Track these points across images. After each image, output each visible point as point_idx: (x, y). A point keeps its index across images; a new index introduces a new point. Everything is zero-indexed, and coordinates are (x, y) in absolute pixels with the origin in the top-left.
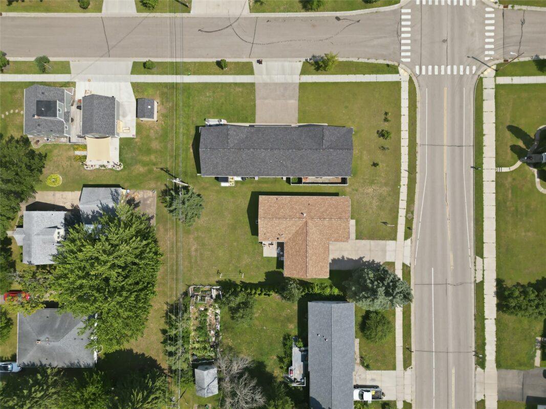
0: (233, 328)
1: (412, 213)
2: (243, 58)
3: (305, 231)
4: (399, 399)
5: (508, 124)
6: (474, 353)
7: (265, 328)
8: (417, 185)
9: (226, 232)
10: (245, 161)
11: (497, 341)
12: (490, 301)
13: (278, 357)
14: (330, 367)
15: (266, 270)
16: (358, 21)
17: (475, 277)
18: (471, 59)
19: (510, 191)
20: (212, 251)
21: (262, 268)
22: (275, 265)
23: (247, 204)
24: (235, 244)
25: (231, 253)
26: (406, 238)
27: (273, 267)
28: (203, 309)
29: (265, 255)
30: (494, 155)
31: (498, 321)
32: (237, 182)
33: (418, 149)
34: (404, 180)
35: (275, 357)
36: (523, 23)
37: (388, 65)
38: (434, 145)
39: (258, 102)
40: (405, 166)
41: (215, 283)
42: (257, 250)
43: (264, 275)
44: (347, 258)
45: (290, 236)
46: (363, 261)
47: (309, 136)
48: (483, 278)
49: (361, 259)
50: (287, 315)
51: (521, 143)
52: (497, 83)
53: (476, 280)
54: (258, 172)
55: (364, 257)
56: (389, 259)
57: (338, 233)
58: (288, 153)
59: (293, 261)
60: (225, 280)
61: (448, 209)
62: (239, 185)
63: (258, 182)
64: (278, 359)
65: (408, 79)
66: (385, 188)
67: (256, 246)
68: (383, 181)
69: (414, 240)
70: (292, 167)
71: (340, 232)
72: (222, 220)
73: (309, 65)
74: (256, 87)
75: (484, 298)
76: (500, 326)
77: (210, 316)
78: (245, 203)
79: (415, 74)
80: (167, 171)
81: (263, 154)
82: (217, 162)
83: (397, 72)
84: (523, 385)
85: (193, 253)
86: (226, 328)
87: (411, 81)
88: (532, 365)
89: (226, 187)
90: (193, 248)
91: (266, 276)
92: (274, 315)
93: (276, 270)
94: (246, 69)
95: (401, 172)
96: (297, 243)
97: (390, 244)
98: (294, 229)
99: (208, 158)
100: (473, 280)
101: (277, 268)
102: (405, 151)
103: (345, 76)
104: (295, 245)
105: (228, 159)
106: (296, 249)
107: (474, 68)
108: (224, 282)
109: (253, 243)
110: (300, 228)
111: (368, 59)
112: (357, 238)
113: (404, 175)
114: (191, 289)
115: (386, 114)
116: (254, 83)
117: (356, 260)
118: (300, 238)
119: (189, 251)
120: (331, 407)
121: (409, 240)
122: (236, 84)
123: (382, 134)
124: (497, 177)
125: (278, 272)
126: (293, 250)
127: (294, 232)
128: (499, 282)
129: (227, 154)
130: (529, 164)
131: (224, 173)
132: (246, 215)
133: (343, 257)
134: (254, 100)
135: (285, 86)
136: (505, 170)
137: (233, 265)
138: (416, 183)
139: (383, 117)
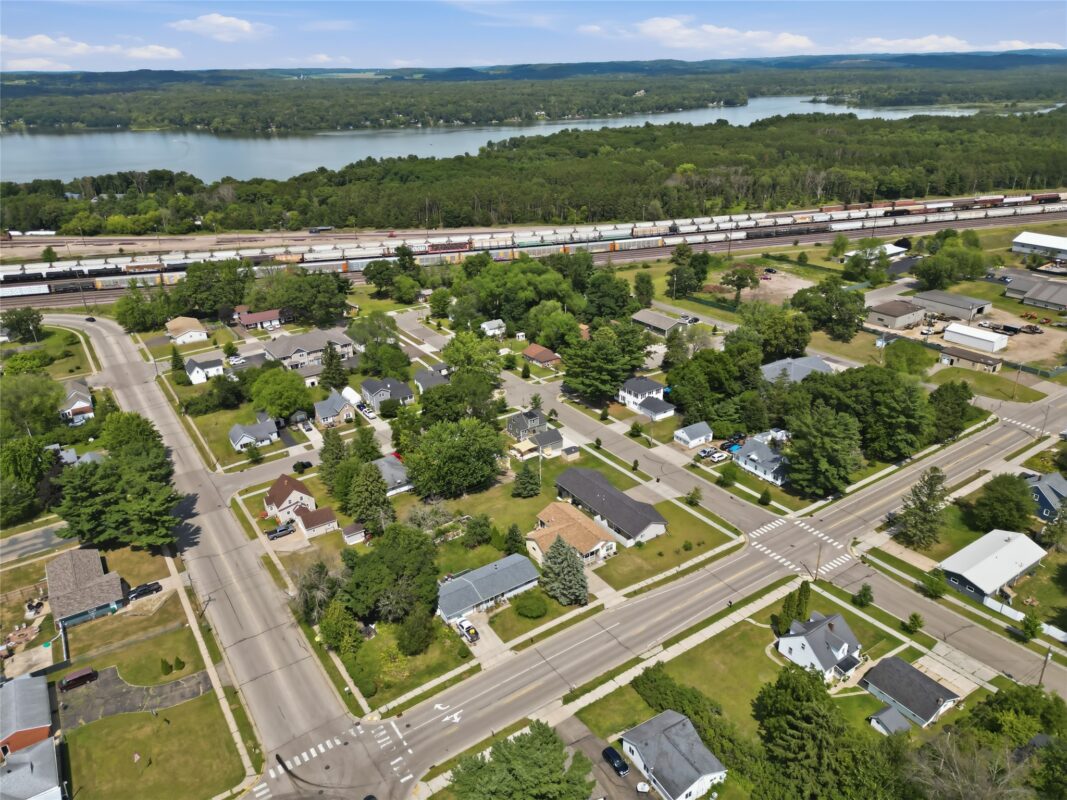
1: (650, 590)
2: (650, 474)
6: (572, 689)
8: (674, 582)
17: (642, 654)
18: (801, 564)
26: (625, 596)
33: (701, 570)
34: (668, 574)
37: (737, 530)
48: (648, 658)
53: (640, 656)
56: (596, 594)
65: (741, 542)
73: (685, 499)
74: (640, 486)
79: (749, 544)
83: (738, 536)
84: (578, 741)
87: (742, 544)
88: (605, 736)
94: (646, 478)
97: (610, 590)
107: (799, 569)
116: (641, 484)
123: (687, 547)
134: (631, 488)
135: (658, 496)
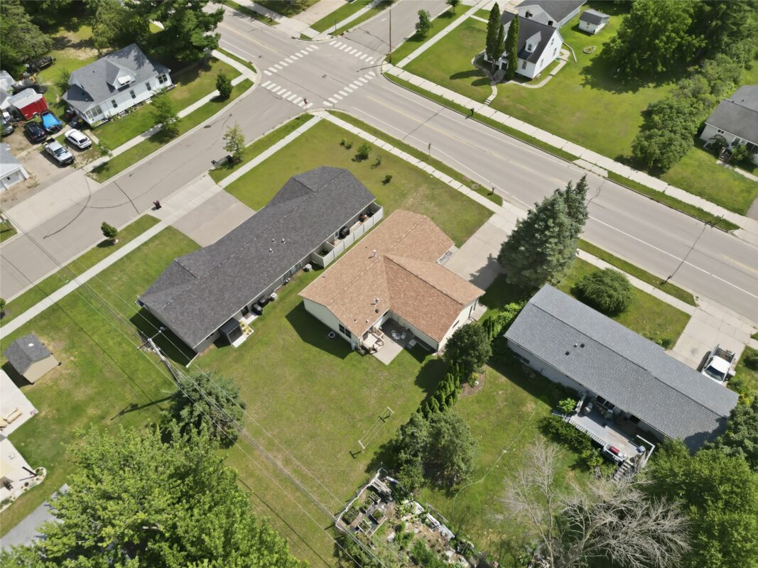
0: (468, 508)
1: (473, 182)
2: (130, 219)
3: (396, 267)
4: (746, 342)
5: (449, 77)
6: (708, 226)
7: (505, 451)
8: (445, 162)
9: (303, 392)
10: (237, 276)
11: (702, 198)
12: (642, 177)
13: (573, 468)
14: (636, 367)
15: (412, 379)
16: (231, 115)
17: (599, 175)
18: (361, 71)
19: (518, 105)
20: (312, 437)
21: (403, 381)
22: (414, 361)
23: (295, 333)
24: (333, 392)
25: (341, 408)
26: (499, 203)
27: (416, 367)
28: (392, 535)
29: (387, 361)
30: (469, 100)
31: (672, 183)
32: (253, 325)
33: (406, 142)
34: (429, 169)
35: (571, 474)
36: (368, 33)
37: (297, 119)
38: (415, 130)
39: (191, 236)
40: (414, 161)
41: (367, 475)
42: (371, 368)
43: (417, 387)
44: (477, 272)
45: (387, 294)
46: (495, 259)
47: (288, 199)
48: (605, 169)
49: (490, 258)
50: (506, 400)
51: (475, 78)
52: (401, 67)
53: (604, 177)
54: (268, 277)
55: (491, 254)
57: (432, 242)
58: (281, 226)
59: (426, 314)
60: (375, 453)
61: (496, 155)
62: (260, 324)
63: (282, 299)
64: (578, 471)
65: (328, 113)
66: (421, 189)
67: (364, 364)
68: (412, 185)
69: (508, 199)
70: (302, 237)
71: (434, 239)
72: (283, 384)
73: (218, 172)
74: (175, 227)
75: (633, 181)
76: (682, 185)
77: (416, 531)
78: (291, 335)
79: (330, 107)
80: (134, 407)
81: (252, 249)
82: (199, 309)
83: (312, 116)
85: (287, 471)
86: (458, 521)
87: (332, 113)
88: (756, 184)
89: (244, 344)
90: (280, 464)
91: (421, 386)
92: (492, 418)
93: (423, 365)
94: (146, 223)
95: (417, 167)
96: (404, 291)
98: (382, 281)
99: (182, 314)
100: (602, 179)
101: (421, 362)
102: (396, 151)
103: (266, 151)
104: (405, 294)
105: (211, 292)
106: (411, 296)
107: (371, 73)
108: (377, 458)
109: (354, 365)
110: (387, 273)
111: (273, 128)
112: (459, 246)
113: (423, 165)
114: (341, 525)
115: (343, 144)
116: (170, 226)
117: (488, 266)
118: (401, 281)
119: (278, 474)
120: (717, 417)
121: (504, 202)
122: (146, 244)
124: (494, 108)
125: (427, 365)
126: (410, 302)
127: (385, 284)
128: (620, 159)
129: (203, 286)
130: (501, 82)
131: (224, 316)
132: (308, 346)
133: (472, 275)
134: (185, 237)
135: (211, 202)
136: (491, 98)
137: (362, 420)
138: (441, 162)
139: (343, 148)
